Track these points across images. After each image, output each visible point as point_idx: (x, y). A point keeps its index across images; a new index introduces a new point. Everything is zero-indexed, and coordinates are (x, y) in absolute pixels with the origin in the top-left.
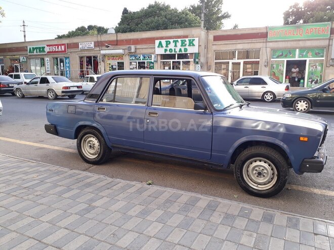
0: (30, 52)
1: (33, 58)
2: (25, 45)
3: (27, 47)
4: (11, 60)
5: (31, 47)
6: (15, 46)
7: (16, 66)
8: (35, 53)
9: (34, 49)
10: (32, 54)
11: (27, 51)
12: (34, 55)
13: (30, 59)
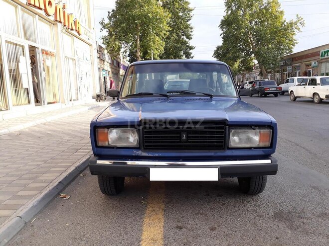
0: (321, 57)
1: (324, 62)
2: (318, 50)
3: (320, 51)
4: (306, 66)
5: (323, 51)
6: (311, 52)
7: (309, 71)
8: (326, 57)
9: (325, 52)
10: (324, 57)
11: (319, 55)
12: (325, 59)
13: (321, 63)
